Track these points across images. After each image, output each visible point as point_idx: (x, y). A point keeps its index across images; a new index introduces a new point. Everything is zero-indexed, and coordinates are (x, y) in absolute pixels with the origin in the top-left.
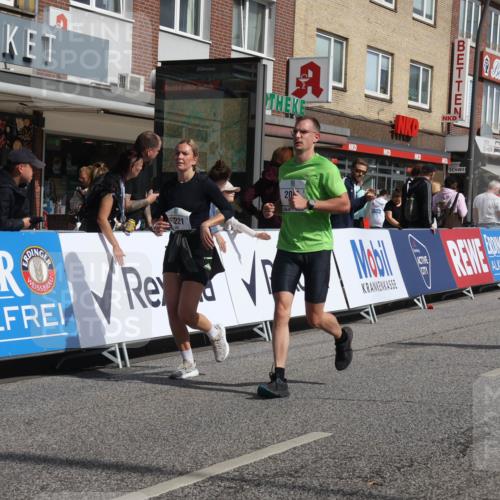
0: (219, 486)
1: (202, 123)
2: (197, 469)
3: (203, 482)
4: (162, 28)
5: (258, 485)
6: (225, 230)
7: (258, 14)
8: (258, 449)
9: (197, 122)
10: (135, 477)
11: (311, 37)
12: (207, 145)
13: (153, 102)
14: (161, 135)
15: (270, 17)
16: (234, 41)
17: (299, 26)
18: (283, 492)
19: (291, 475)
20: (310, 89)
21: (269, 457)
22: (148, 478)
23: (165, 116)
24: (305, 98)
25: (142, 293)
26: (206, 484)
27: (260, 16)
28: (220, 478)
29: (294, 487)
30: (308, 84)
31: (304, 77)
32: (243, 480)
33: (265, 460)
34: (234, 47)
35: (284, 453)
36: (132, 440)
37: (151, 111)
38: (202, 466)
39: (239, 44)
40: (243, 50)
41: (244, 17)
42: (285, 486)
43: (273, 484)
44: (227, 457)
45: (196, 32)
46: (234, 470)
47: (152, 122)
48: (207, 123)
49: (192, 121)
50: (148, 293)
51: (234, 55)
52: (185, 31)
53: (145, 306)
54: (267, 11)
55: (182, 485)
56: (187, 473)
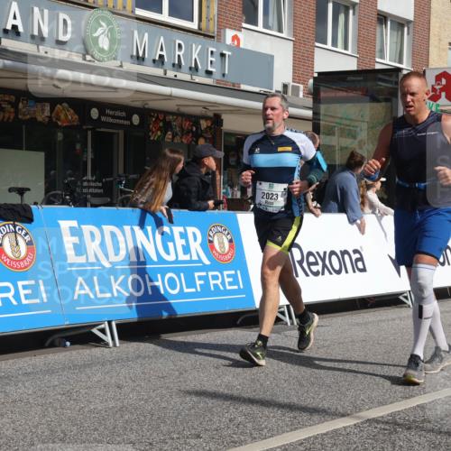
0: (376, 428)
1: (352, 124)
2: (356, 412)
3: (362, 423)
4: (317, 44)
5: (409, 428)
6: (373, 213)
7: (398, 31)
8: (407, 398)
9: (348, 122)
10: (305, 416)
11: (444, 50)
12: (356, 142)
13: (311, 106)
14: (318, 134)
15: (408, 34)
16: (377, 54)
17: (433, 41)
18: (431, 436)
19: (437, 422)
20: (443, 94)
21: (418, 406)
22: (316, 417)
23: (321, 118)
24: (439, 102)
25: (305, 265)
26: (365, 425)
27: (400, 33)
28: (376, 421)
29: (441, 432)
30: (441, 90)
31: (439, 84)
32: (396, 423)
33: (414, 408)
34: (378, 60)
35: (430, 403)
36: (301, 385)
37: (309, 113)
38: (360, 410)
39: (382, 57)
40: (385, 61)
41: (386, 35)
42: (432, 431)
43: (422, 429)
44: (381, 404)
45: (346, 47)
46: (388, 415)
47: (311, 123)
48: (356, 124)
49: (344, 122)
50: (309, 264)
51: (378, 67)
52: (337, 47)
53: (307, 275)
54: (406, 29)
55: (345, 425)
56: (348, 415)
